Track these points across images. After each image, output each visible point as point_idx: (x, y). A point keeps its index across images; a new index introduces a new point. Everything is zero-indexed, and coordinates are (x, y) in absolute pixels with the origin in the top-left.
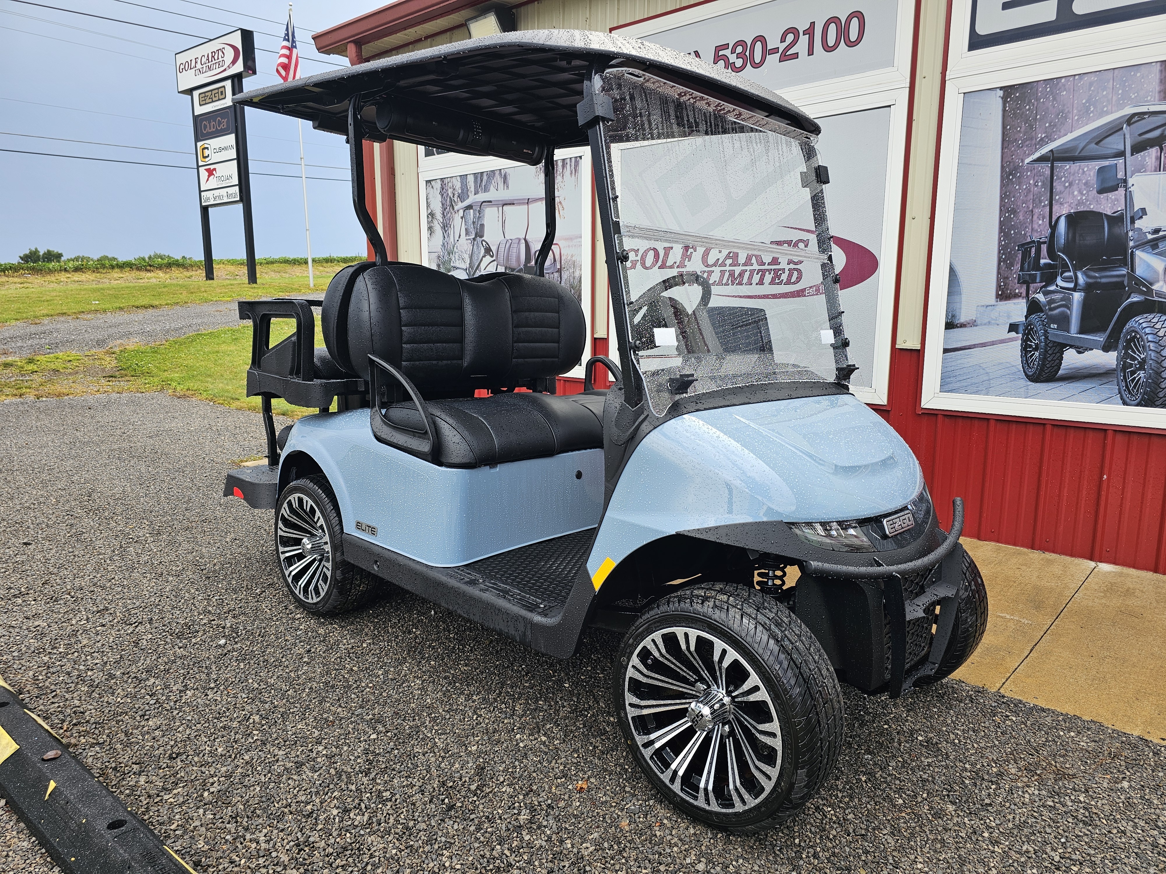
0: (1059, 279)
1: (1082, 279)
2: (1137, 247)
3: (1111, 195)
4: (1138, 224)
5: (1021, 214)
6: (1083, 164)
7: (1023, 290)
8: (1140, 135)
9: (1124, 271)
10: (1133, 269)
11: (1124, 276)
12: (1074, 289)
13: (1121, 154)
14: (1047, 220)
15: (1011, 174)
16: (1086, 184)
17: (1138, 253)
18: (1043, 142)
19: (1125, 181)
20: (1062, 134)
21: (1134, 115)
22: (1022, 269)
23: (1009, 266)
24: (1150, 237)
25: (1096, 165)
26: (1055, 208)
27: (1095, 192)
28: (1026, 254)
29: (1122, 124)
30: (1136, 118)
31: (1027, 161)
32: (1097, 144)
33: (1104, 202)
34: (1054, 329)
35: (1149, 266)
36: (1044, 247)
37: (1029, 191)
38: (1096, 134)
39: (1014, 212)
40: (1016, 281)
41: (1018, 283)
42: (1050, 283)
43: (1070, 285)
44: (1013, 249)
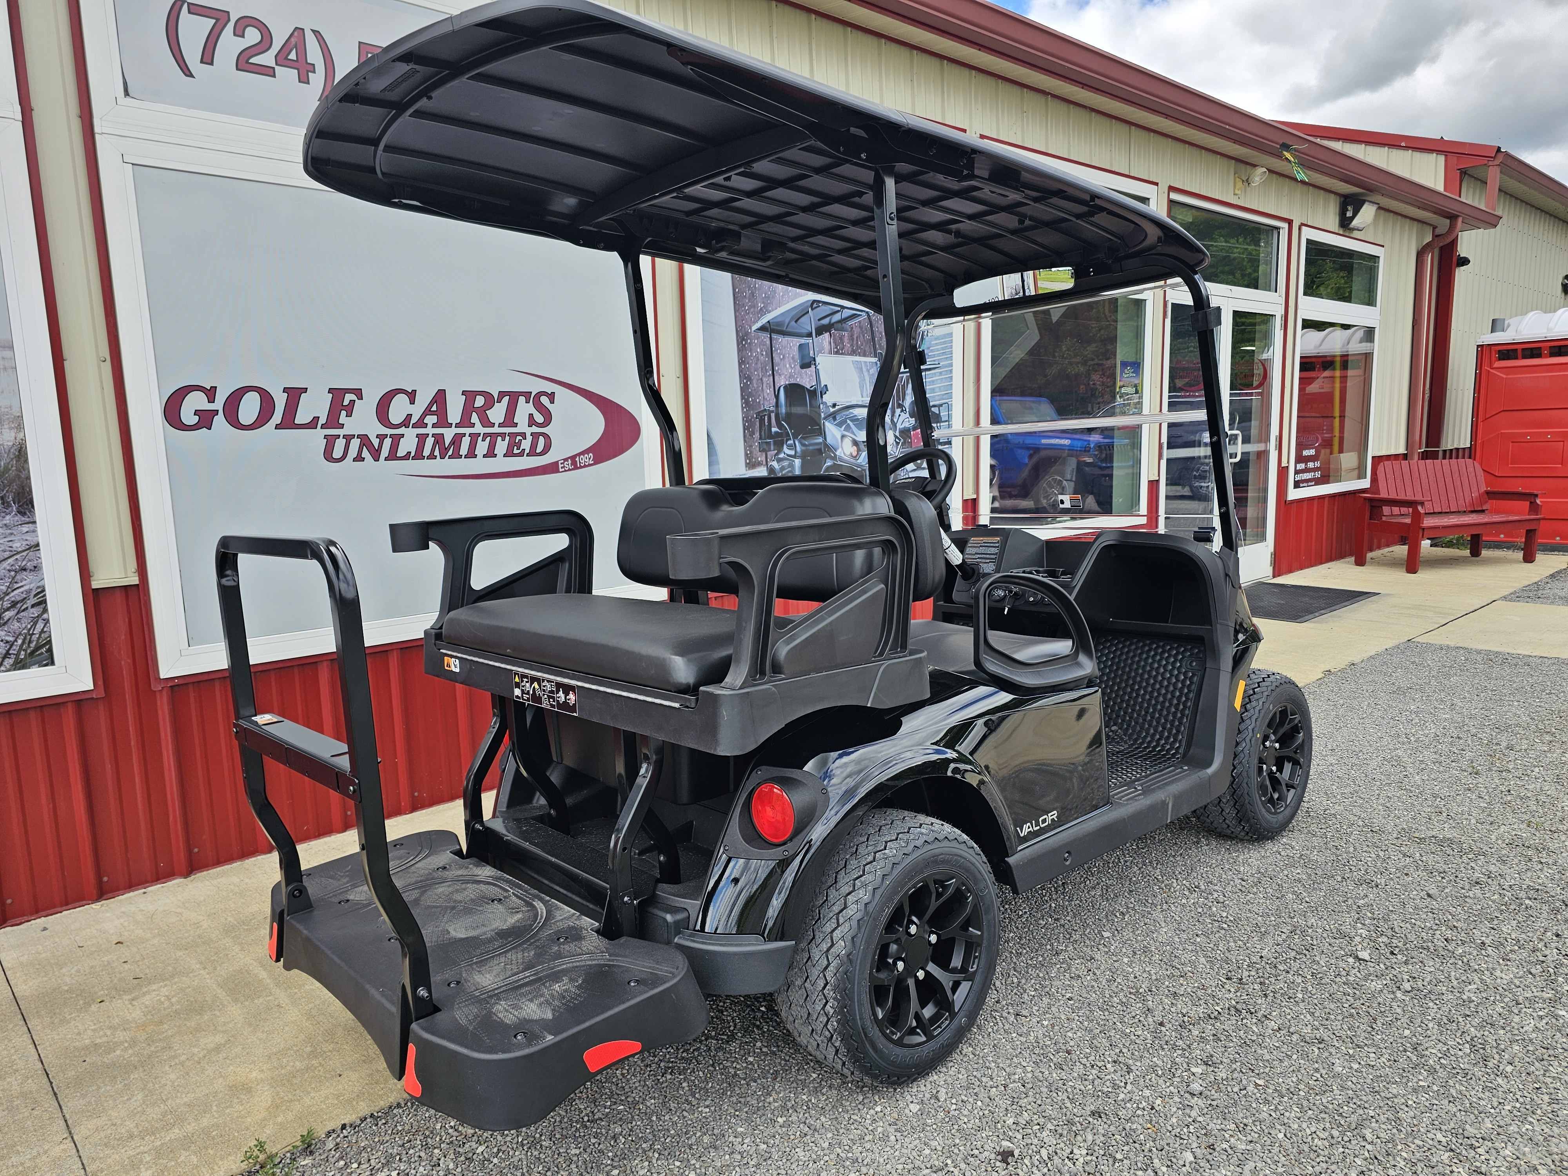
0: (785, 446)
1: (799, 448)
2: (825, 418)
3: (808, 370)
4: (826, 398)
5: (754, 381)
6: (790, 339)
7: (764, 459)
8: (819, 320)
9: (820, 440)
10: (825, 439)
11: (820, 443)
12: (795, 456)
13: (810, 335)
14: (772, 389)
15: (743, 339)
16: (793, 358)
17: (827, 424)
18: (763, 312)
19: (815, 360)
20: (774, 306)
21: (814, 301)
22: (760, 439)
23: (752, 434)
24: (832, 410)
25: (796, 342)
26: (776, 378)
27: (798, 366)
28: (762, 421)
29: (807, 307)
30: (815, 305)
31: (754, 328)
32: (796, 322)
33: (804, 376)
35: (833, 435)
36: (773, 415)
37: (758, 359)
38: (794, 313)
39: (749, 378)
40: (757, 449)
41: (759, 451)
42: (780, 450)
43: (792, 453)
44: (752, 417)
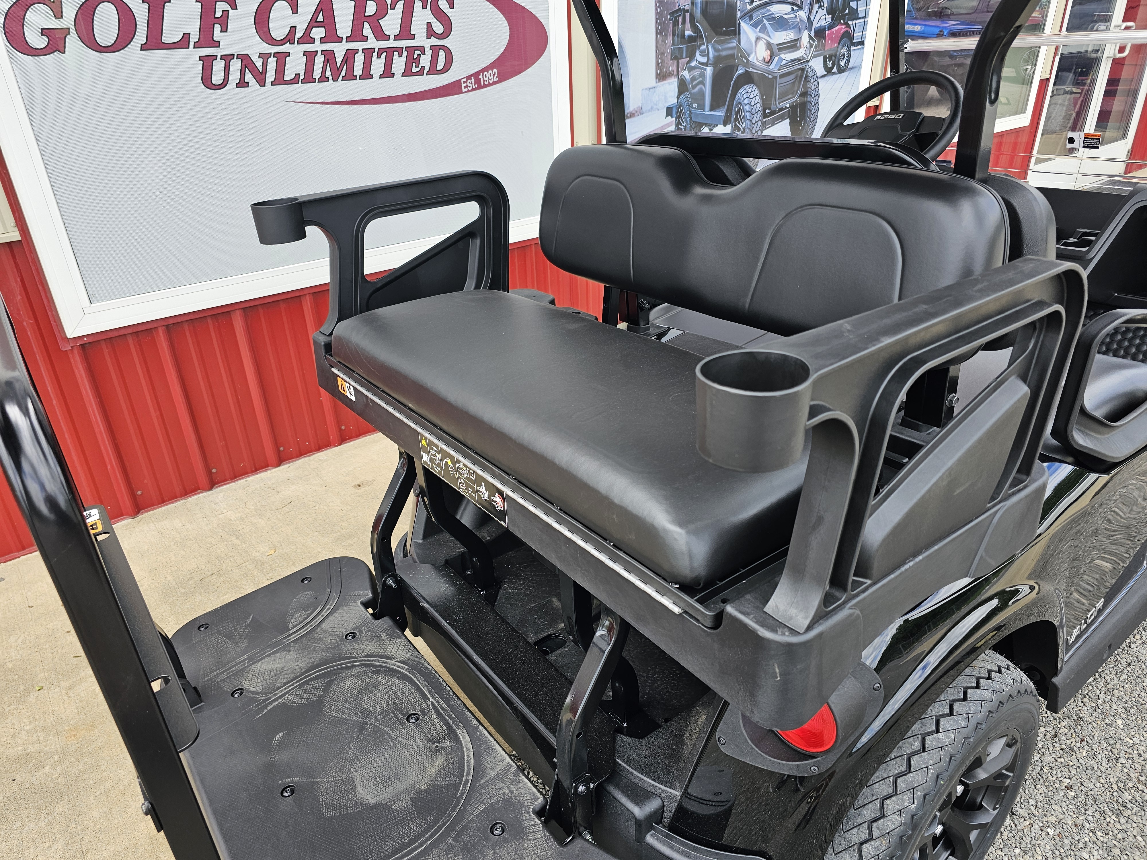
0: (698, 52)
1: (711, 53)
2: (742, 17)
7: (675, 68)
9: (734, 44)
10: (740, 42)
11: (734, 48)
12: (706, 64)
17: (743, 24)
22: (673, 44)
23: (664, 39)
24: (749, 7)
28: (675, 22)
34: (695, 108)
35: (748, 38)
36: (688, 16)
40: (670, 57)
41: (672, 60)
42: (692, 56)
43: (704, 60)
44: (666, 19)
